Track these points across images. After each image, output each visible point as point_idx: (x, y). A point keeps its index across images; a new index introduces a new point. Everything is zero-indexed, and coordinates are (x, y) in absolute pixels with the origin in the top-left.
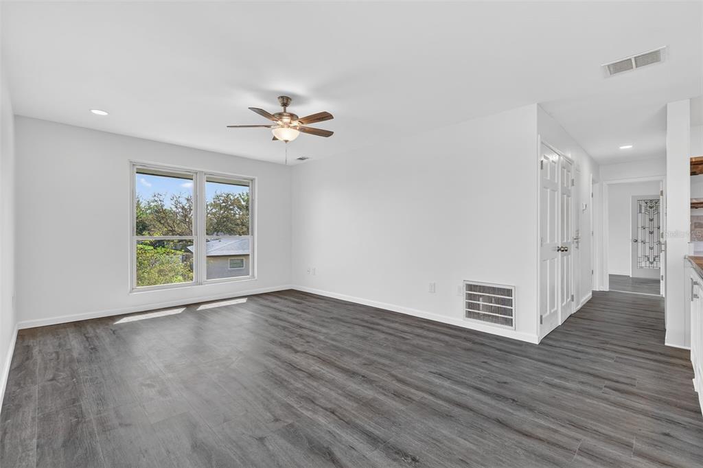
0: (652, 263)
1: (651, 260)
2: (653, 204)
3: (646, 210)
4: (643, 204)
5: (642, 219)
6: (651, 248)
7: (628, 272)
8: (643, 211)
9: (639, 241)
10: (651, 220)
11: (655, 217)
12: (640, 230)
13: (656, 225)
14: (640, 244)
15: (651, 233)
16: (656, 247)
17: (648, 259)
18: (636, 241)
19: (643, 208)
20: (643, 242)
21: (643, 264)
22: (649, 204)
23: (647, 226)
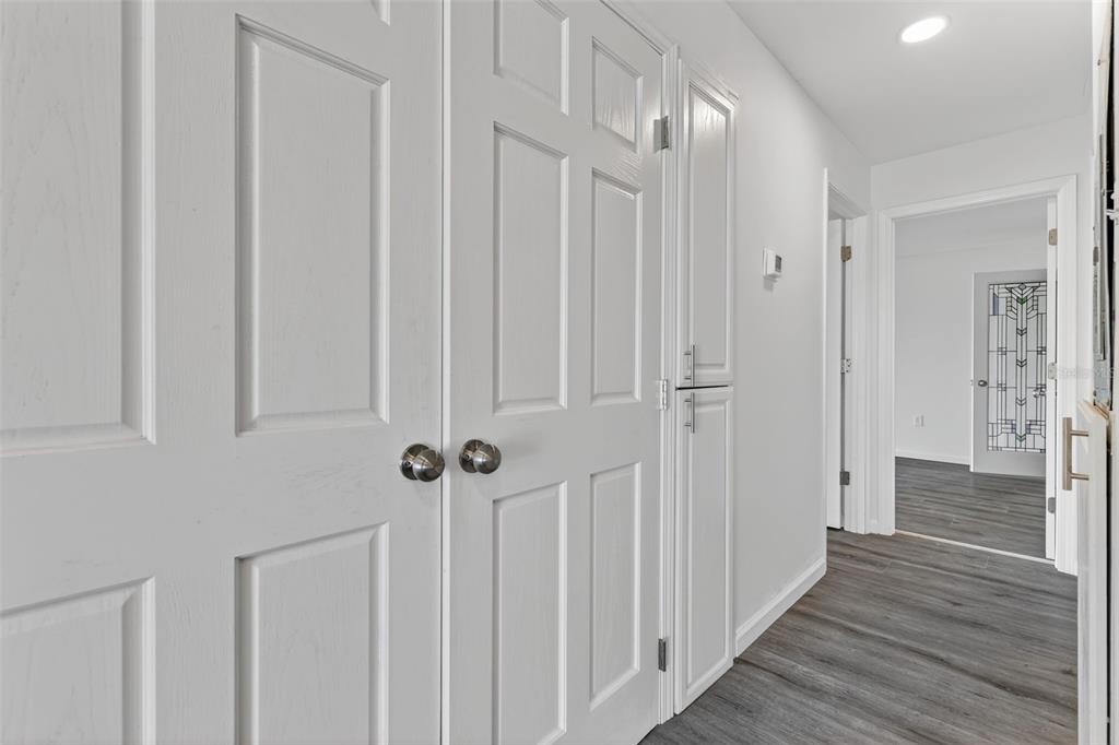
0: (1022, 438)
1: (1021, 430)
2: (1028, 292)
3: (1010, 308)
4: (1003, 294)
5: (1002, 330)
6: (1021, 402)
7: (965, 454)
8: (1002, 310)
9: (992, 382)
10: (1022, 332)
11: (1032, 325)
12: (993, 356)
13: (1032, 346)
14: (993, 392)
15: (1021, 364)
16: (1031, 401)
17: (1014, 428)
18: (985, 383)
19: (1002, 303)
20: (1003, 387)
21: (1002, 440)
22: (1017, 293)
23: (1011, 346)
